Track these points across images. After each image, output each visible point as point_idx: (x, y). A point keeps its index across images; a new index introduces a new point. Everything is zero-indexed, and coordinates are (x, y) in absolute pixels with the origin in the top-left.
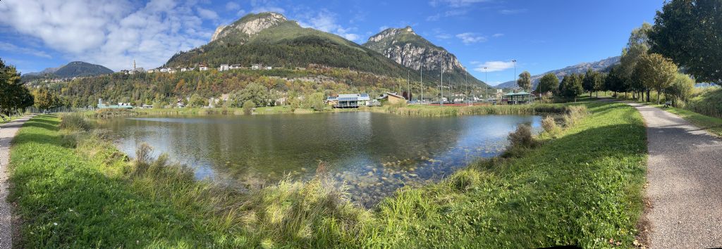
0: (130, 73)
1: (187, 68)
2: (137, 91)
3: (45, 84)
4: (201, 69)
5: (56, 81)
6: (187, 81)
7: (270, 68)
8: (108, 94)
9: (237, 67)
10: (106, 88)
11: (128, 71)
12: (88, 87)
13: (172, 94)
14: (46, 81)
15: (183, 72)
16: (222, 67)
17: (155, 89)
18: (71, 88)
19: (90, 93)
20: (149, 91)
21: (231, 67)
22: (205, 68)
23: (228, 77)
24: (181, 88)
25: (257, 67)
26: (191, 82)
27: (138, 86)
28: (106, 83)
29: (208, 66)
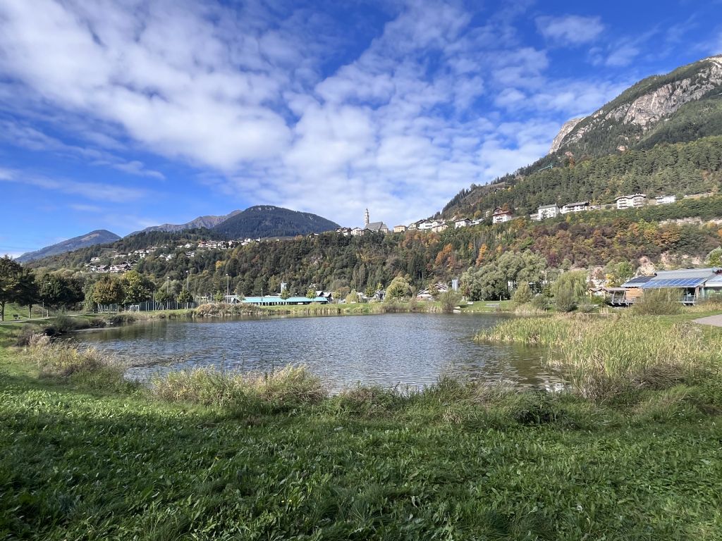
0: (354, 233)
1: (468, 220)
2: (362, 268)
3: (184, 251)
4: (495, 220)
5: (208, 246)
6: (457, 247)
7: (670, 200)
8: (307, 273)
9: (577, 209)
10: (304, 260)
11: (350, 230)
12: (270, 258)
13: (428, 273)
14: (188, 246)
15: (459, 230)
16: (540, 212)
17: (396, 265)
18: (236, 261)
19: (273, 270)
20: (385, 268)
21: (564, 210)
22: (505, 218)
23: (546, 233)
24: (444, 261)
25: (630, 202)
26: (467, 248)
27: (365, 258)
28: (306, 252)
29: (511, 213)
